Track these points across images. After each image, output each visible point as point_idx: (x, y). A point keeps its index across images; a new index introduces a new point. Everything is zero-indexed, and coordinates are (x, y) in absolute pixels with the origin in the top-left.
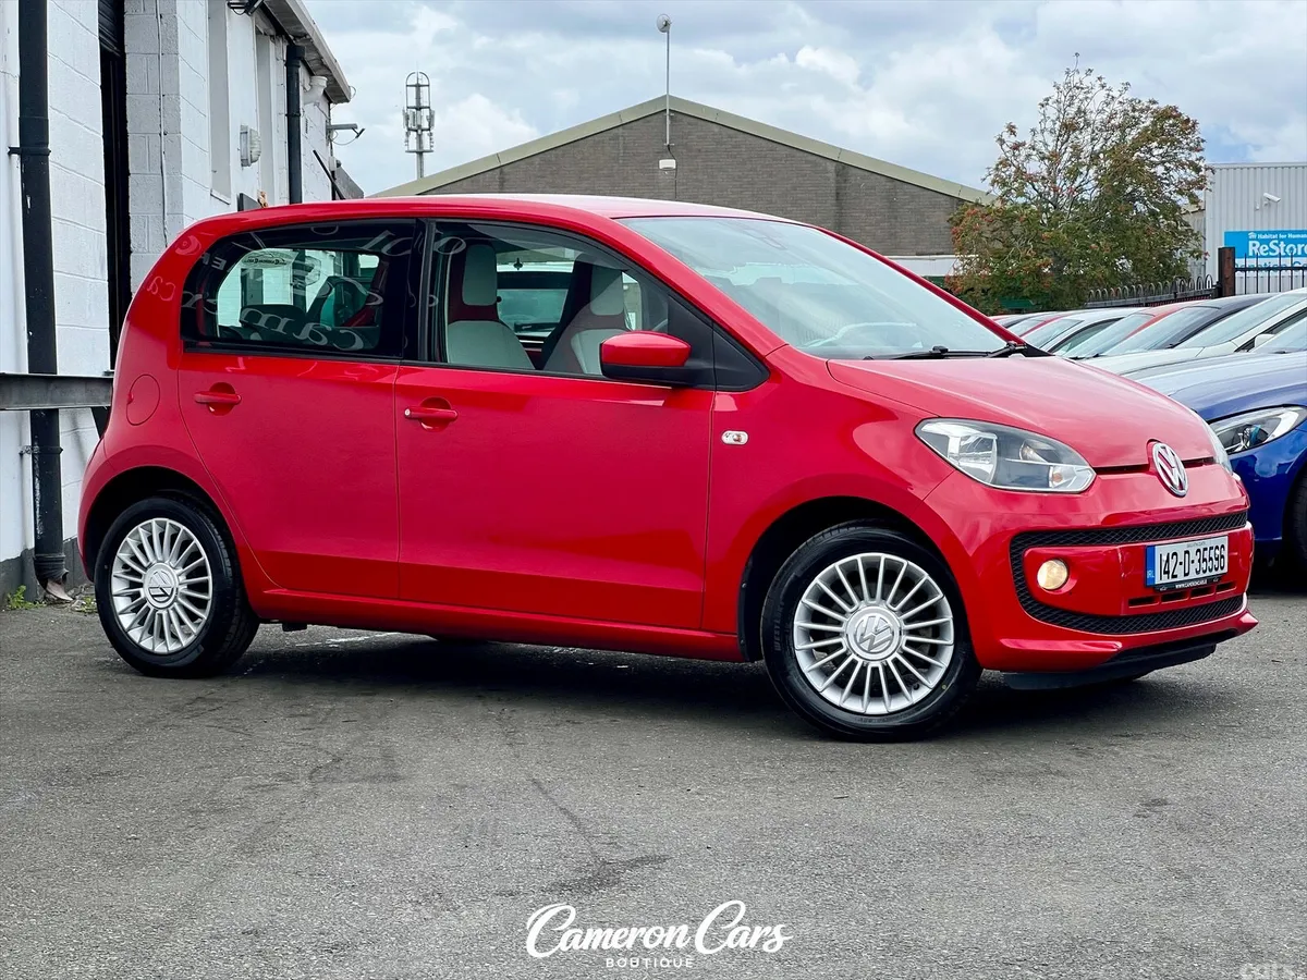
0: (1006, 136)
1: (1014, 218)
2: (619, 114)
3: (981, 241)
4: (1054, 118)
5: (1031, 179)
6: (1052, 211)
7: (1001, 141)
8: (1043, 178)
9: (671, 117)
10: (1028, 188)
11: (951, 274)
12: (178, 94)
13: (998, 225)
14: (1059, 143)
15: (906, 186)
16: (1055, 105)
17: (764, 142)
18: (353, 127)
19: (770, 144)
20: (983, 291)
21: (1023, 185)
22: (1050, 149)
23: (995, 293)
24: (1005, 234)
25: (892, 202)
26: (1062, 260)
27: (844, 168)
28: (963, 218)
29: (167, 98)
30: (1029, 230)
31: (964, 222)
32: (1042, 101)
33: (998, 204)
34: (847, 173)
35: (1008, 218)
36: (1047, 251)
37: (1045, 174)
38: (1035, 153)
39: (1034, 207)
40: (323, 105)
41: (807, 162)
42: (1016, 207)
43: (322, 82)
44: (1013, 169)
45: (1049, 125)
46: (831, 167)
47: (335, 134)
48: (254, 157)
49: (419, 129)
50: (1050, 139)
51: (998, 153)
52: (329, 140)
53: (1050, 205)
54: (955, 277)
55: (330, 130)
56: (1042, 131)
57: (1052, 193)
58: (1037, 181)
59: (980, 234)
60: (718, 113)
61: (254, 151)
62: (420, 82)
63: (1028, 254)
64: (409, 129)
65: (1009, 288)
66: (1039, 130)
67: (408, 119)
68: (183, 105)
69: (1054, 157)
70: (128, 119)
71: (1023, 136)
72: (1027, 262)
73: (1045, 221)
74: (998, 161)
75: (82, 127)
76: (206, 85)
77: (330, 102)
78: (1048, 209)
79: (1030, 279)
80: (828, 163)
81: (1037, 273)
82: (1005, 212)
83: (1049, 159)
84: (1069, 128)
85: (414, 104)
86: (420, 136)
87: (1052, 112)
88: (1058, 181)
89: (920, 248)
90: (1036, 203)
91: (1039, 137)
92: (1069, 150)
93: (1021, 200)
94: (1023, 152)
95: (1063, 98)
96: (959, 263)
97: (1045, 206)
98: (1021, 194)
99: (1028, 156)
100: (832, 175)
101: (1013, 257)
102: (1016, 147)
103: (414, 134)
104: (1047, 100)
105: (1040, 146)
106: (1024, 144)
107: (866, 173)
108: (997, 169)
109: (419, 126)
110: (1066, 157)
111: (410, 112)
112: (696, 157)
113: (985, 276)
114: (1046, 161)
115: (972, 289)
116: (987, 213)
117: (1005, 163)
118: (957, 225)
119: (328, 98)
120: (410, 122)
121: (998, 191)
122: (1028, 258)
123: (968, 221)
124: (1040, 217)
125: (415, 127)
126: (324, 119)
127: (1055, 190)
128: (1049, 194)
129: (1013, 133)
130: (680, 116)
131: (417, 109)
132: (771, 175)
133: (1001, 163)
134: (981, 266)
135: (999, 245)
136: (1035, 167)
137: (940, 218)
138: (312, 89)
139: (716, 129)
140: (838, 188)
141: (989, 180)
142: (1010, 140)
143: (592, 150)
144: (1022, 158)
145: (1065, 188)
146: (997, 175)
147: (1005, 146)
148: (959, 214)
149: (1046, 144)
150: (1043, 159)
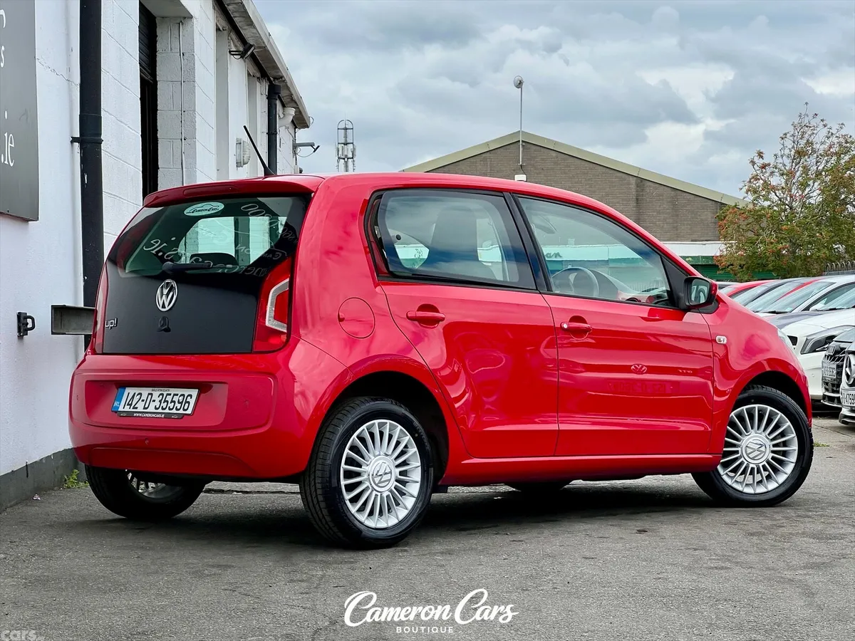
0: (756, 159)
1: (761, 216)
2: (487, 144)
3: (739, 231)
4: (791, 147)
5: (774, 189)
6: (789, 210)
7: (753, 163)
8: (783, 188)
9: (523, 146)
10: (772, 196)
11: (718, 254)
12: (195, 111)
13: (751, 220)
14: (794, 164)
15: (685, 194)
16: (792, 138)
17: (587, 164)
18: (312, 145)
19: (591, 165)
20: (740, 266)
21: (769, 193)
22: (787, 168)
23: (748, 267)
24: (757, 227)
25: (674, 205)
26: (795, 245)
27: (642, 181)
28: (726, 215)
29: (186, 114)
30: (772, 224)
31: (727, 218)
32: (782, 135)
33: (751, 206)
34: (644, 185)
35: (757, 215)
36: (785, 238)
37: (783, 185)
38: (777, 170)
39: (775, 208)
40: (292, 130)
41: (616, 177)
42: (763, 208)
43: (292, 112)
44: (761, 182)
45: (787, 151)
46: (633, 181)
47: (299, 150)
48: (246, 160)
49: (346, 158)
50: (787, 162)
51: (751, 171)
52: (295, 153)
53: (787, 207)
54: (721, 256)
55: (295, 146)
56: (782, 156)
57: (788, 198)
58: (778, 190)
59: (738, 227)
60: (556, 143)
61: (245, 156)
62: (347, 127)
63: (772, 241)
64: (339, 158)
65: (758, 264)
66: (779, 154)
67: (338, 151)
68: (198, 119)
69: (790, 174)
70: (159, 128)
71: (768, 159)
72: (771, 246)
73: (784, 218)
74: (751, 176)
75: (126, 127)
76: (214, 106)
77: (296, 127)
78: (786, 210)
79: (773, 258)
80: (631, 178)
81: (778, 254)
82: (756, 211)
83: (787, 175)
84: (800, 153)
85: (343, 141)
86: (346, 162)
87: (789, 143)
88: (793, 191)
89: (695, 237)
90: (777, 206)
91: (780, 160)
92: (801, 169)
93: (767, 204)
94: (769, 170)
95: (797, 134)
96: (723, 247)
97: (783, 207)
98: (767, 199)
99: (772, 173)
100: (633, 186)
101: (761, 243)
102: (764, 167)
103: (342, 161)
104: (785, 134)
105: (780, 166)
106: (769, 165)
107: (657, 185)
108: (750, 182)
109: (346, 156)
110: (798, 174)
111: (340, 146)
112: (540, 173)
113: (742, 255)
114: (785, 176)
115: (732, 265)
116: (742, 212)
117: (756, 178)
118: (722, 220)
119: (295, 125)
120: (340, 153)
121: (750, 197)
122: (772, 243)
123: (730, 217)
124: (780, 215)
125: (343, 157)
126: (292, 139)
127: (791, 197)
128: (787, 200)
129: (762, 157)
130: (529, 146)
131: (344, 144)
132: (591, 187)
133: (753, 178)
134: (739, 249)
135: (750, 234)
136: (776, 180)
137: (708, 216)
138: (285, 117)
139: (554, 154)
140: (637, 196)
141: (745, 189)
142: (759, 162)
143: (468, 168)
144: (767, 174)
145: (797, 195)
146: (750, 187)
147: (755, 166)
148: (723, 213)
149: (784, 165)
150: (782, 175)
